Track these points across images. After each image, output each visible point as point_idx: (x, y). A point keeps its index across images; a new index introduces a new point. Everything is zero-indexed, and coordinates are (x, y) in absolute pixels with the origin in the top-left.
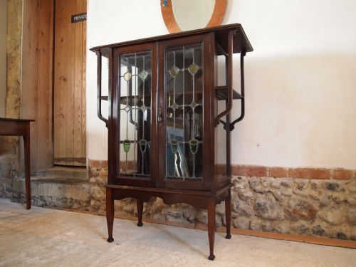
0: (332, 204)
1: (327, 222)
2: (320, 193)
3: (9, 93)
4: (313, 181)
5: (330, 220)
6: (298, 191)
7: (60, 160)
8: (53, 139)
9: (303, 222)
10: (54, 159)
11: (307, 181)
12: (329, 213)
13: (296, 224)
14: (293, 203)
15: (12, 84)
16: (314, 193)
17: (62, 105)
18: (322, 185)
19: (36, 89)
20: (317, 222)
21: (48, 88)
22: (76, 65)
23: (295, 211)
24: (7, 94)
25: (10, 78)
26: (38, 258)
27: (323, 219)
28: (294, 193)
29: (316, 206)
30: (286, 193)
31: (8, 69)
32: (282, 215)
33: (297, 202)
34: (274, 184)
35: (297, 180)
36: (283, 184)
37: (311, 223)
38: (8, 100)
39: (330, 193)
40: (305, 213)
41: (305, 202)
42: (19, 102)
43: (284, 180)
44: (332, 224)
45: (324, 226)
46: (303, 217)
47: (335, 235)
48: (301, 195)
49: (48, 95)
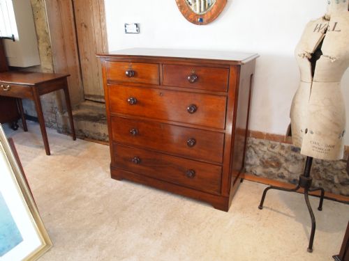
0: (294, 160)
1: (288, 171)
2: (286, 152)
3: (40, 41)
4: (283, 144)
5: (290, 170)
6: (271, 149)
7: (89, 96)
8: (82, 78)
9: (272, 169)
10: (85, 95)
11: (278, 143)
12: (291, 166)
13: (267, 170)
14: (266, 157)
15: (41, 33)
16: (283, 152)
17: (85, 50)
18: (289, 147)
19: (63, 37)
20: (282, 170)
21: (72, 34)
22: (95, 14)
23: (267, 162)
24: (38, 43)
25: (38, 27)
26: (94, 193)
27: (285, 169)
28: (268, 150)
29: (282, 160)
30: (263, 149)
31: (35, 19)
32: (258, 162)
33: (269, 156)
34: (254, 142)
35: (271, 142)
36: (261, 143)
37: (278, 171)
38: (40, 48)
39: (293, 153)
40: (273, 164)
41: (275, 157)
42: (49, 50)
43: (262, 141)
44: (291, 173)
45: (285, 173)
46: (272, 166)
47: (292, 181)
48: (273, 152)
49: (73, 40)
